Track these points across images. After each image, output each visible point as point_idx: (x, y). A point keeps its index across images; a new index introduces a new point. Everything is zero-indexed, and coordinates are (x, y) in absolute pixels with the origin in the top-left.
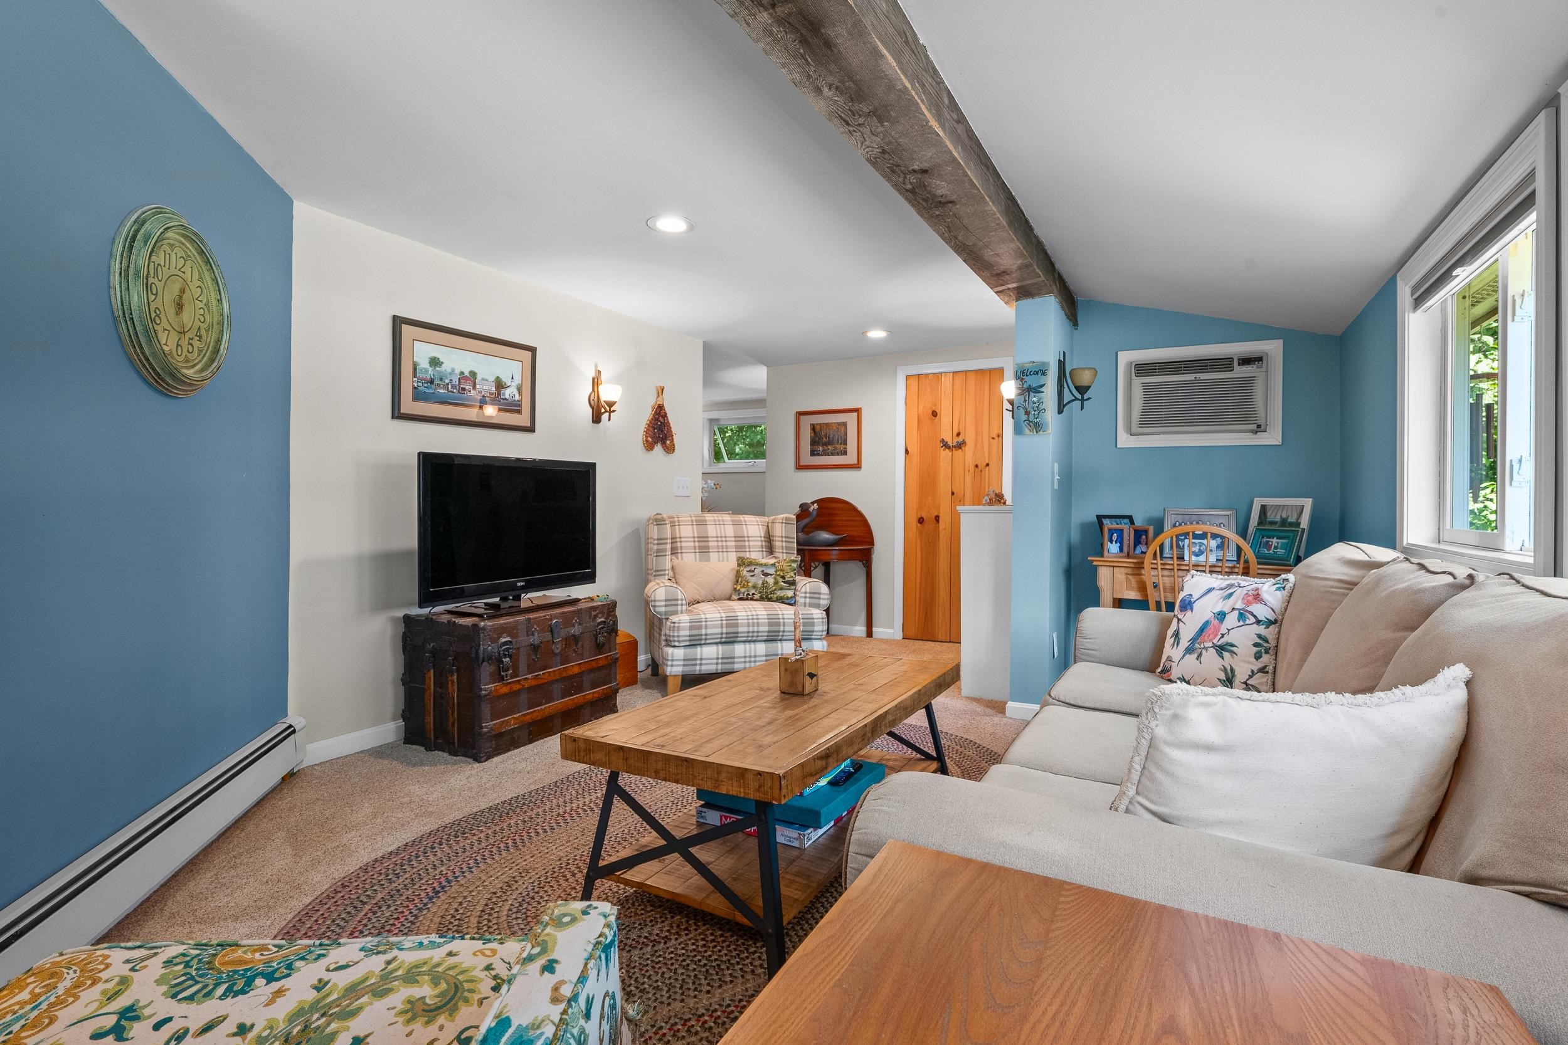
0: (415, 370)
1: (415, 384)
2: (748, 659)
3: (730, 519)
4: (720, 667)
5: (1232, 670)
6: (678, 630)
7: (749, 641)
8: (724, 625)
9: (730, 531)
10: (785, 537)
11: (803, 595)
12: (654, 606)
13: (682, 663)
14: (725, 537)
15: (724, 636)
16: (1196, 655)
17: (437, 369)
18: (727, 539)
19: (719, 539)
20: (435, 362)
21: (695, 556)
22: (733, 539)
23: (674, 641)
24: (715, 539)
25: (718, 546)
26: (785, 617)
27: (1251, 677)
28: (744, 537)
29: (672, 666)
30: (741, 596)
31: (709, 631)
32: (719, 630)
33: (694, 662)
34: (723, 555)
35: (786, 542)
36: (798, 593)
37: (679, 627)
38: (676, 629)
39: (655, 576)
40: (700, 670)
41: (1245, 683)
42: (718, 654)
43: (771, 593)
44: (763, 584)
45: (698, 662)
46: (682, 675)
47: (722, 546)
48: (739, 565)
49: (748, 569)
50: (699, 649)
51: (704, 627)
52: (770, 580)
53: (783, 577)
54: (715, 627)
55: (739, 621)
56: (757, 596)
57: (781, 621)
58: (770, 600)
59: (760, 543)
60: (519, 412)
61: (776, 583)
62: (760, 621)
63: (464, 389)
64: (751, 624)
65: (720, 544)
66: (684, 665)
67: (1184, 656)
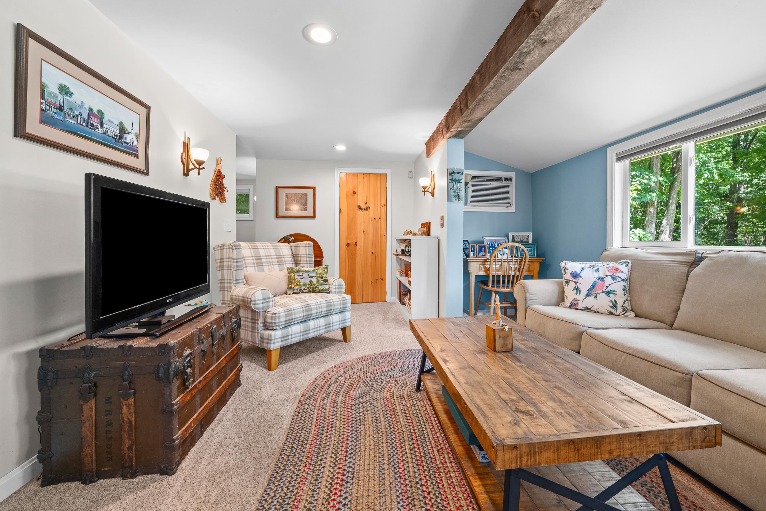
0: (43, 91)
1: (44, 107)
2: (316, 330)
3: (270, 245)
4: (302, 337)
5: (615, 301)
6: (279, 318)
7: (317, 318)
8: (304, 311)
9: (272, 252)
10: (309, 255)
11: (334, 287)
12: (255, 304)
13: (280, 340)
14: (271, 256)
15: (304, 317)
16: (593, 297)
17: (67, 97)
18: (272, 257)
19: (268, 257)
20: (64, 90)
21: (255, 269)
22: (275, 257)
23: (276, 326)
24: (265, 257)
25: (267, 262)
26: (334, 300)
27: (624, 303)
28: (281, 255)
29: (274, 343)
30: (295, 291)
31: (297, 316)
32: (302, 315)
33: (287, 338)
34: (271, 267)
35: (309, 257)
36: (331, 286)
37: (279, 316)
38: (277, 318)
39: (235, 283)
40: (291, 342)
41: (622, 306)
42: (301, 330)
43: (315, 288)
44: (310, 282)
45: (290, 337)
46: (280, 348)
47: (270, 262)
48: (289, 272)
49: (298, 274)
50: (290, 329)
51: (293, 313)
52: (314, 280)
53: (322, 278)
54: (299, 312)
55: (312, 307)
56: (306, 290)
57: (332, 303)
58: (314, 291)
59: (290, 259)
60: (136, 156)
61: (318, 281)
62: (322, 305)
63: (92, 125)
64: (318, 308)
65: (268, 260)
66: (282, 341)
67: (586, 298)
